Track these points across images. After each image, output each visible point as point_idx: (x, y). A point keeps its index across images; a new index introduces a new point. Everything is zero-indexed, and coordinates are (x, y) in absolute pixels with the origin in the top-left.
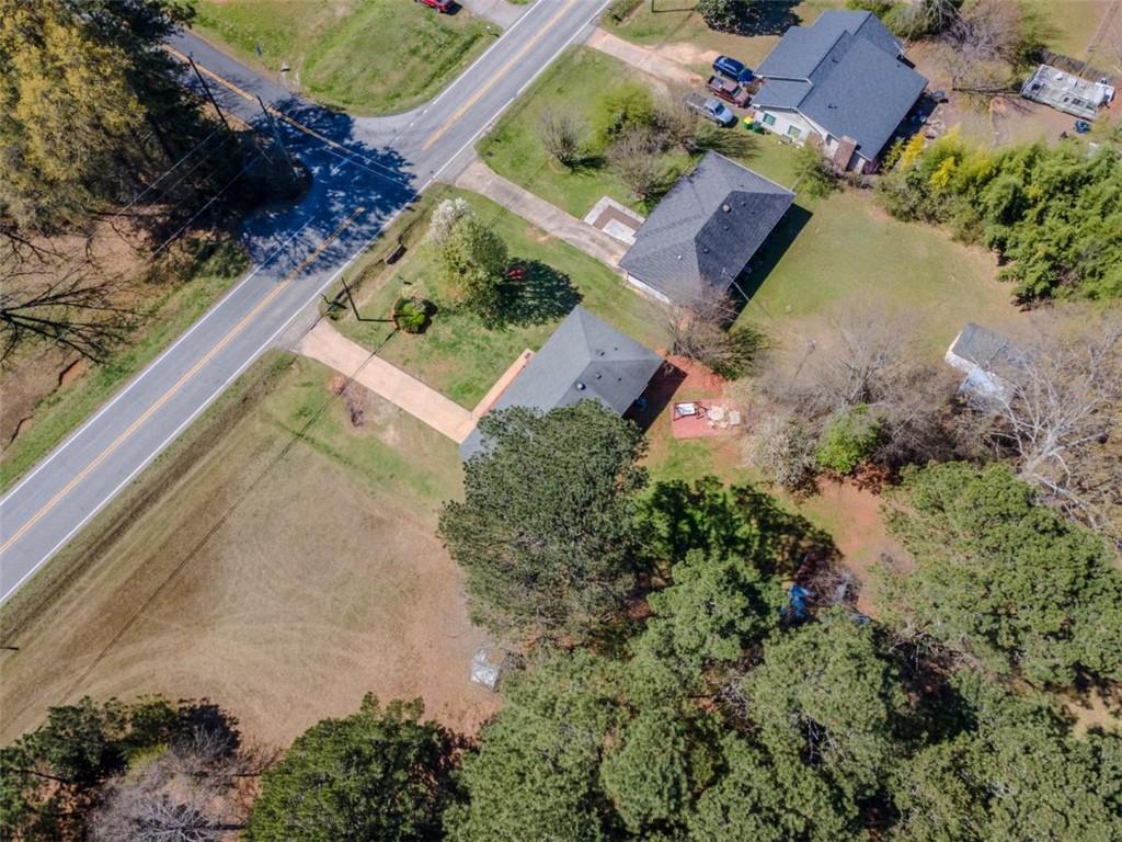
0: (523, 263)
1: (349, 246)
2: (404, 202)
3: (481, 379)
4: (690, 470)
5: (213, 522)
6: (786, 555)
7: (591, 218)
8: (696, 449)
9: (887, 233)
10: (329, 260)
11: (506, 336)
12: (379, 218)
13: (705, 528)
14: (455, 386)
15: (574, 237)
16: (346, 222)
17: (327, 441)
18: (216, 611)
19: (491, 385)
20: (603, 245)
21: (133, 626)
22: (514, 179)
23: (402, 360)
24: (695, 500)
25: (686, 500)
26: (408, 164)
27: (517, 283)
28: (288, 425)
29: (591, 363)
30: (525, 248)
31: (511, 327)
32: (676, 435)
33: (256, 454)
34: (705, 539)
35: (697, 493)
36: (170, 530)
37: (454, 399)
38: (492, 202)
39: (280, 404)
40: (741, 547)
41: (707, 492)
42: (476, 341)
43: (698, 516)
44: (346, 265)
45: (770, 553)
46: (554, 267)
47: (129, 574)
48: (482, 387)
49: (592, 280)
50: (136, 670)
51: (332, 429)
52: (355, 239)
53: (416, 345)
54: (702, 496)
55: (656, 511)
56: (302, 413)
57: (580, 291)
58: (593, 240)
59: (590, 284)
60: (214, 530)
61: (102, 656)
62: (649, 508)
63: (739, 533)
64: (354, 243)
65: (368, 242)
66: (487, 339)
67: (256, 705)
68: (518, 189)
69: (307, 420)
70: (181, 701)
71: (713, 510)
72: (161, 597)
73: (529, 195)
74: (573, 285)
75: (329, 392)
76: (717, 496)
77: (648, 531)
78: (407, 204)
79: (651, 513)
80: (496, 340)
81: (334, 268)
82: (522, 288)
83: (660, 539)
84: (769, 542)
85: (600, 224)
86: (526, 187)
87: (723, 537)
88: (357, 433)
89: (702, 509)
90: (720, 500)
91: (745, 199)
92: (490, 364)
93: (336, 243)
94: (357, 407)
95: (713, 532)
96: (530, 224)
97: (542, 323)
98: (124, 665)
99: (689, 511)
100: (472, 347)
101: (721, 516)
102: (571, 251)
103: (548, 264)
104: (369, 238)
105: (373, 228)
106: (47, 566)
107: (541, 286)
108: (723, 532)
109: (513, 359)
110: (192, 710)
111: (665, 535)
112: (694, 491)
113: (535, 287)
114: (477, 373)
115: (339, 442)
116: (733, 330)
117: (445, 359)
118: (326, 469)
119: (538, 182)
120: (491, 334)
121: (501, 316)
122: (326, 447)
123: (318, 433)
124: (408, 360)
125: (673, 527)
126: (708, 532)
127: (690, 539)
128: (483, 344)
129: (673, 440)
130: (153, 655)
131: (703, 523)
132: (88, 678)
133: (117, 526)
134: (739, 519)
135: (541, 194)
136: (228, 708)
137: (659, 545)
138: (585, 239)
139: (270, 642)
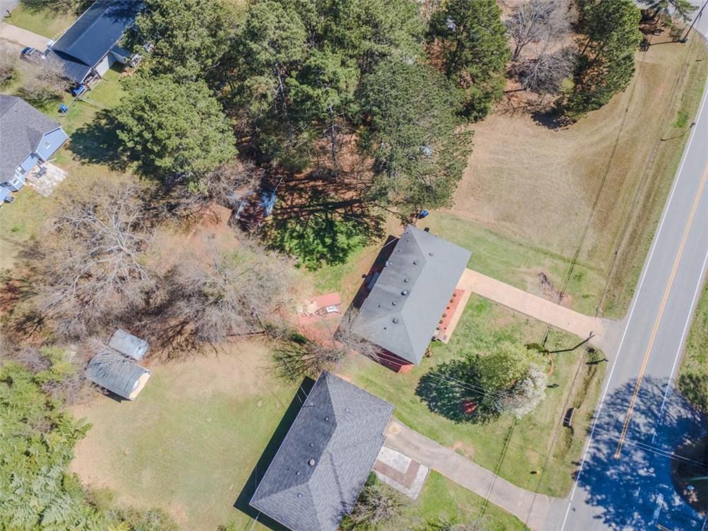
0: (468, 420)
1: (610, 416)
2: (585, 471)
3: (472, 316)
4: (327, 274)
5: (598, 207)
6: (269, 233)
7: (423, 471)
8: (324, 287)
9: (172, 492)
10: (618, 400)
11: (464, 352)
12: (599, 450)
13: (316, 242)
14: (488, 309)
15: (432, 450)
16: (624, 440)
17: (556, 261)
18: (572, 166)
19: (464, 312)
20: (408, 444)
21: (610, 154)
22: (498, 512)
23: (531, 322)
24: (323, 256)
25: (328, 256)
26: (599, 517)
27: (468, 399)
28: (584, 268)
29: (400, 310)
30: (469, 433)
31: (463, 360)
32: (337, 294)
33: (595, 248)
34: (316, 236)
35: (321, 260)
36: (620, 199)
37: (486, 299)
38: (511, 481)
39: (596, 282)
40: (295, 234)
41: (315, 261)
42: (485, 345)
43: (320, 248)
44: (604, 397)
45: (278, 233)
46: (442, 419)
47: (628, 176)
48: (470, 311)
49: (411, 409)
50: (597, 137)
51: (556, 270)
52: (608, 424)
53: (525, 336)
54: (318, 260)
55: (346, 247)
56: (579, 277)
57: (418, 398)
58: (417, 448)
59: (412, 405)
60: (595, 204)
61: (617, 140)
62: (350, 248)
63: (296, 241)
64: (607, 419)
65: (596, 422)
66: (477, 347)
67: (531, 132)
68: (493, 499)
69: (573, 274)
70: (567, 129)
71: (311, 252)
72: (605, 170)
73: (481, 492)
74: (425, 403)
75: (569, 293)
76: (309, 260)
77: (349, 235)
78: (580, 468)
79: (348, 245)
80: (470, 348)
81: (612, 393)
82: (463, 395)
83: (342, 232)
84: (279, 239)
85: (415, 466)
86: (486, 503)
87: (304, 238)
88: (540, 269)
89: (318, 252)
90: (307, 258)
91: (296, 480)
92: (469, 328)
93: (621, 418)
94: (546, 286)
95: (311, 240)
96: (473, 460)
97: (441, 366)
98: (603, 139)
99: (325, 250)
100: (486, 340)
101: (307, 250)
102: (432, 434)
103: (449, 421)
104: (597, 426)
105: (598, 437)
106: (674, 174)
107: (450, 400)
108: (305, 241)
109: (454, 334)
110: (560, 126)
111: (339, 234)
112: (323, 261)
113: (454, 398)
114: (477, 320)
115: (548, 262)
116: (301, 379)
117: (501, 328)
118: (548, 244)
119: (477, 510)
120: (475, 352)
121: (472, 368)
122: (555, 258)
123: (564, 266)
124: (526, 324)
125: (334, 240)
126: (314, 240)
127: (324, 235)
128: (479, 343)
129: (339, 290)
130: (592, 145)
131: (318, 244)
132: (617, 132)
133: (651, 200)
134: (296, 249)
135: (471, 495)
136: (544, 129)
137: (343, 229)
138: (424, 448)
139: (538, 157)
